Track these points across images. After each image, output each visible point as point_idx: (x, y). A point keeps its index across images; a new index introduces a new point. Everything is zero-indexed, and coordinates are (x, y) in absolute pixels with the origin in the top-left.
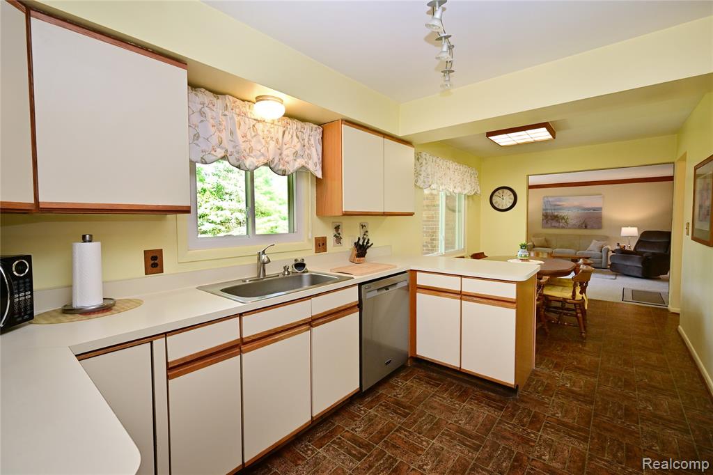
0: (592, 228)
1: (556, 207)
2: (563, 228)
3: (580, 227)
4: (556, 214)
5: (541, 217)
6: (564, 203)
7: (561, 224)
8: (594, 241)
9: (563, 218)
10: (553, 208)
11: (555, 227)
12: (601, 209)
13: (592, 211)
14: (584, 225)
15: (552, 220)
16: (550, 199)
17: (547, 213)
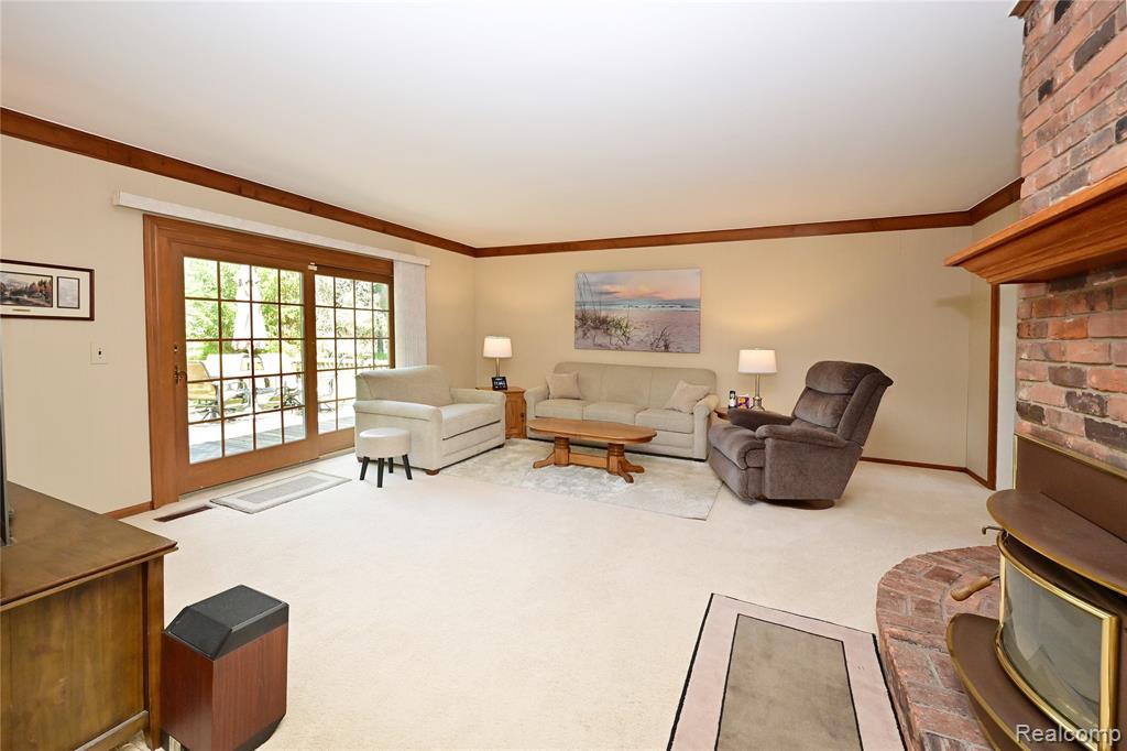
0: (680, 351)
1: (603, 298)
2: (619, 348)
3: (654, 348)
4: (603, 314)
5: (572, 322)
6: (621, 289)
7: (614, 340)
8: (682, 385)
9: (618, 325)
10: (596, 299)
11: (601, 347)
12: (698, 302)
13: (679, 308)
14: (662, 344)
15: (596, 328)
16: (592, 279)
17: (584, 312)
